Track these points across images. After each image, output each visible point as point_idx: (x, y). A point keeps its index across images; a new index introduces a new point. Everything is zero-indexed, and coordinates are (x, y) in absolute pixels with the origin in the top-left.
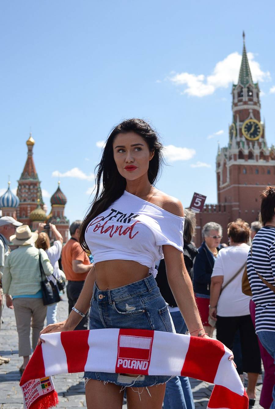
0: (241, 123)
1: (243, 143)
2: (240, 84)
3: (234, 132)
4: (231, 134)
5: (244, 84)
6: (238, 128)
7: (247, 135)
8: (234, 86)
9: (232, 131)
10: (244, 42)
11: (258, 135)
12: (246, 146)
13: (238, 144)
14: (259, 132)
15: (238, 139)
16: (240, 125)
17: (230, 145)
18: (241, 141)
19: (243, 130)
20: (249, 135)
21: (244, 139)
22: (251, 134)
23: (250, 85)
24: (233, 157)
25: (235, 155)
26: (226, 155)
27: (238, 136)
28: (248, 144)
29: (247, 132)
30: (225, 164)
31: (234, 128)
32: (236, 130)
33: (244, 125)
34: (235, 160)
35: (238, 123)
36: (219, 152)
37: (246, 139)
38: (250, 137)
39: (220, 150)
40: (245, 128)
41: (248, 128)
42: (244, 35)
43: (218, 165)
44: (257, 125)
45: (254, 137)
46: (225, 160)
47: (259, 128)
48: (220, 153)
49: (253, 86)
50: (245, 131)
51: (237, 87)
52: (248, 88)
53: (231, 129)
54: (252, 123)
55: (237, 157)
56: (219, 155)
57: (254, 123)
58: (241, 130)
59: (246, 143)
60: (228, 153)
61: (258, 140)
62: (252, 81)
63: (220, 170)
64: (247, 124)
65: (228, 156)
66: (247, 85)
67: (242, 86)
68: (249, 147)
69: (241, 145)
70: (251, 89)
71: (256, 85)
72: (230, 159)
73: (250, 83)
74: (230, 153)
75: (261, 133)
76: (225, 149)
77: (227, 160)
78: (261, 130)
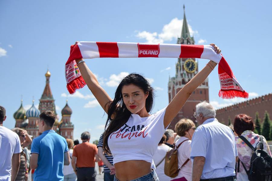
0: (183, 62)
1: (185, 74)
2: (182, 37)
3: (179, 67)
4: (177, 69)
5: (185, 38)
6: (181, 65)
7: (187, 69)
8: (179, 39)
9: (178, 67)
10: (184, 12)
11: (194, 69)
12: (187, 76)
13: (182, 75)
14: (195, 67)
15: (182, 72)
16: (183, 63)
17: (177, 76)
18: (183, 73)
19: (185, 66)
20: (188, 69)
21: (185, 72)
22: (190, 69)
23: (188, 38)
24: (178, 83)
25: (180, 82)
26: (174, 82)
27: (182, 70)
28: (188, 75)
29: (187, 68)
30: (174, 88)
31: (179, 65)
32: (180, 66)
33: (185, 63)
34: (180, 85)
35: (181, 62)
36: (170, 80)
37: (187, 72)
38: (189, 70)
39: (170, 79)
40: (186, 65)
41: (188, 65)
42: (184, 7)
43: (169, 88)
44: (193, 63)
45: (192, 71)
46: (173, 85)
47: (195, 65)
48: (170, 81)
49: (191, 39)
50: (186, 67)
51: (180, 40)
52: (187, 40)
53: (177, 66)
54: (190, 62)
55: (181, 83)
56: (170, 82)
57: (191, 62)
58: (183, 66)
59: (186, 75)
60: (175, 81)
61: (194, 72)
62: (190, 36)
63: (171, 91)
64: (187, 63)
65: (175, 83)
66: (187, 38)
67: (184, 39)
68: (188, 77)
69: (184, 75)
70: (189, 40)
71: (192, 38)
72: (177, 84)
73: (189, 37)
74: (177, 80)
75: (196, 68)
76: (174, 78)
77: (175, 85)
78: (196, 66)
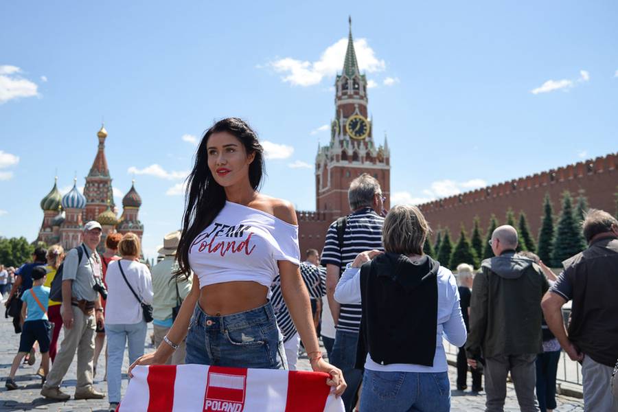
0: (345, 119)
1: (347, 142)
2: (344, 75)
3: (337, 129)
4: (333, 131)
5: (350, 76)
6: (342, 124)
7: (352, 133)
8: (338, 77)
9: (335, 128)
10: (350, 29)
11: (364, 134)
12: (350, 146)
13: (341, 142)
14: (366, 130)
15: (342, 137)
16: (344, 122)
17: (332, 144)
18: (345, 140)
19: (347, 127)
20: (354, 133)
21: (348, 138)
22: (356, 132)
23: (356, 77)
24: (335, 157)
25: (337, 156)
26: (327, 156)
27: (342, 133)
28: (353, 144)
29: (351, 130)
30: (326, 165)
31: (337, 125)
32: (340, 127)
33: (348, 121)
34: (338, 161)
35: (342, 119)
36: (319, 151)
37: (351, 138)
38: (355, 135)
39: (321, 149)
40: (350, 125)
41: (353, 125)
42: (350, 21)
43: (318, 166)
44: (363, 122)
45: (360, 136)
46: (326, 161)
47: (365, 126)
48: (320, 153)
49: (360, 77)
50: (350, 129)
51: (341, 79)
52: (354, 80)
53: (334, 126)
54: (358, 120)
55: (340, 158)
56: (319, 155)
57: (360, 119)
58: (344, 127)
59: (350, 142)
60: (329, 154)
61: (364, 139)
62: (359, 72)
63: (320, 173)
64: (352, 121)
65: (329, 157)
66: (353, 77)
67: (347, 77)
68: (354, 147)
69: (345, 144)
70: (357, 81)
71: (363, 77)
72: (332, 159)
73: (357, 74)
74: (332, 153)
75: (368, 131)
76: (326, 149)
77: (328, 161)
78: (368, 128)
